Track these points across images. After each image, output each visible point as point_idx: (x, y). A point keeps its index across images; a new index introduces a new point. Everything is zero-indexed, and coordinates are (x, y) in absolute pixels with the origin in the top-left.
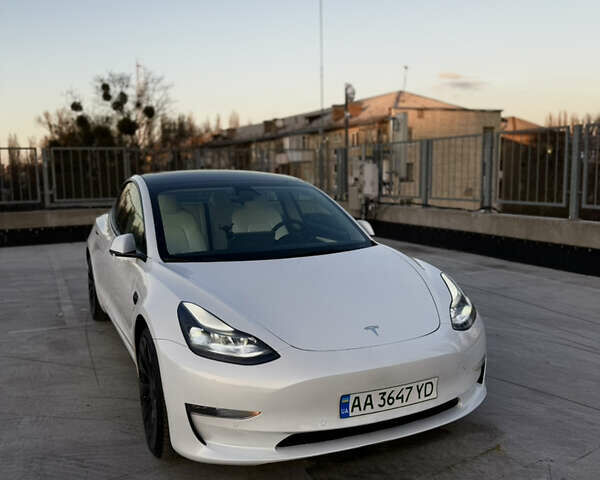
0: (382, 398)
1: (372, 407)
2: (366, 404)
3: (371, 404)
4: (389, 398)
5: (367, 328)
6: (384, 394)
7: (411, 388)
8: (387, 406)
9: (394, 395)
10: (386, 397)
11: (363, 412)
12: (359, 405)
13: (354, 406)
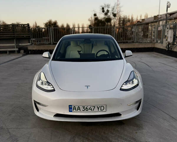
0: (83, 108)
1: (80, 110)
2: (78, 109)
3: (80, 109)
4: (86, 109)
5: (85, 86)
6: (84, 107)
7: (95, 107)
8: (85, 111)
9: (88, 108)
10: (85, 108)
11: (77, 111)
12: (75, 109)
13: (74, 109)
